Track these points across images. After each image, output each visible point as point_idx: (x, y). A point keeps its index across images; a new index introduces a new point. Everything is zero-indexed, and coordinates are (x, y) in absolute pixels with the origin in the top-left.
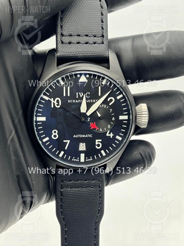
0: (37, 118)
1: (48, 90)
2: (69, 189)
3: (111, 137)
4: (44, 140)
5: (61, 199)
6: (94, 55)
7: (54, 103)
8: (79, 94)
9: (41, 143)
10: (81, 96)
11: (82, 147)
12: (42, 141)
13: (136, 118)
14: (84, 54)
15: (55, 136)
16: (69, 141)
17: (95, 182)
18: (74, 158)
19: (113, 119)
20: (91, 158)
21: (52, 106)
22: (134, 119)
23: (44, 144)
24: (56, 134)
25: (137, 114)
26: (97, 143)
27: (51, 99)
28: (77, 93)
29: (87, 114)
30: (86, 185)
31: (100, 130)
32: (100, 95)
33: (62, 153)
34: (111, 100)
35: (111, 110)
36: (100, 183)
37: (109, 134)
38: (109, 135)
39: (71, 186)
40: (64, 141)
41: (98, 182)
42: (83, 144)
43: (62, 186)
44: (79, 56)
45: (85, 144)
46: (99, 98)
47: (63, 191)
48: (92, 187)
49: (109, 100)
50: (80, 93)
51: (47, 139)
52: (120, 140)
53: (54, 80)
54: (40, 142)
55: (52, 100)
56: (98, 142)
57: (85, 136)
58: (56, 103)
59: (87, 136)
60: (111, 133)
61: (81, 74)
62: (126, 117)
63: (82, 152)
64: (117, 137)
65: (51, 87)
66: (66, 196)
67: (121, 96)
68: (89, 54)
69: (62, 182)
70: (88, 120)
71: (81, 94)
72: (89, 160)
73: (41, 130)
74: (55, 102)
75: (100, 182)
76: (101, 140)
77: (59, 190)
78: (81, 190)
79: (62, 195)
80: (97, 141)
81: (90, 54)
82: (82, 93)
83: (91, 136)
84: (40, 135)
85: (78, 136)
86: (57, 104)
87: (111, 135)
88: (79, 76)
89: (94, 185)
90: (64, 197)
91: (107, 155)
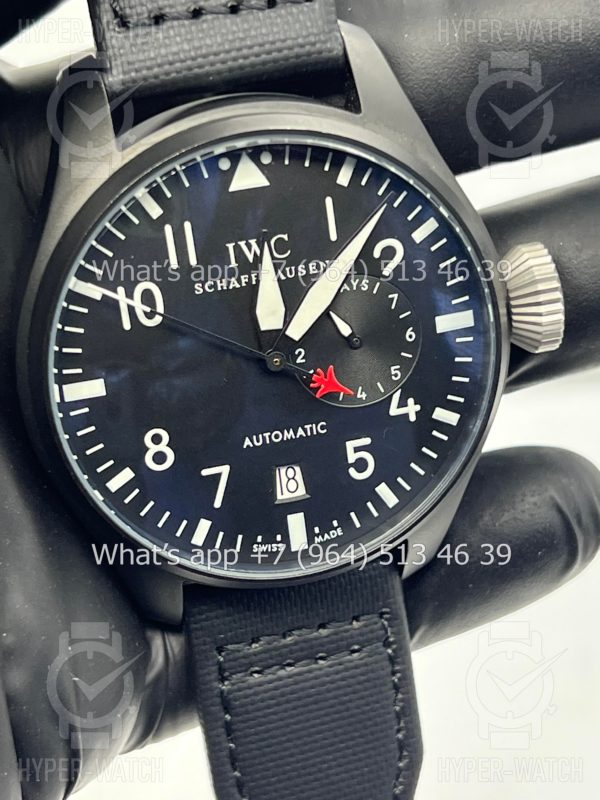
0: (65, 387)
1: (93, 256)
2: (256, 675)
3: (413, 418)
4: (114, 484)
5: (228, 726)
6: (275, 61)
7: (131, 310)
8: (237, 248)
9: (101, 498)
10: (251, 258)
11: (290, 484)
12: (105, 491)
13: (509, 314)
14: (230, 63)
15: (160, 458)
16: (224, 470)
17: (365, 626)
18: (259, 539)
19: (410, 335)
20: (336, 529)
21: (127, 325)
22: (504, 319)
23: (114, 499)
24: (163, 447)
25: (512, 295)
26: (352, 457)
27: (115, 291)
28: (230, 246)
29: (288, 333)
30: (325, 649)
31: (359, 396)
32: (333, 236)
33: (204, 525)
34: (389, 253)
35: (396, 296)
36: (386, 623)
37: (402, 403)
38: (402, 411)
39: (261, 661)
40: (205, 472)
41: (376, 623)
42: (290, 470)
43: (221, 670)
44: (208, 74)
45: (298, 469)
46: (332, 251)
47: (230, 692)
48: (354, 651)
49: (377, 253)
50: (242, 244)
51: (127, 475)
52: (455, 424)
53: (117, 202)
54: (97, 496)
55: (120, 295)
56: (357, 450)
57: (295, 433)
58: (141, 309)
59: (305, 431)
60: (411, 401)
61: (234, 156)
62: (466, 319)
63: (293, 507)
64: (441, 414)
65: (106, 238)
66: (247, 712)
67: (431, 225)
68: (253, 59)
69: (220, 650)
70: (299, 360)
71: (249, 247)
72: (326, 536)
73: (90, 440)
74: (137, 302)
75: (386, 619)
76: (367, 441)
77: (211, 690)
78: (310, 671)
79: (227, 710)
80: (350, 445)
81: (257, 55)
82: (253, 242)
83: (322, 428)
84: (89, 464)
85: (264, 438)
86: (148, 309)
87: (412, 409)
88: (225, 165)
89: (361, 638)
90: (237, 715)
91: (407, 501)
